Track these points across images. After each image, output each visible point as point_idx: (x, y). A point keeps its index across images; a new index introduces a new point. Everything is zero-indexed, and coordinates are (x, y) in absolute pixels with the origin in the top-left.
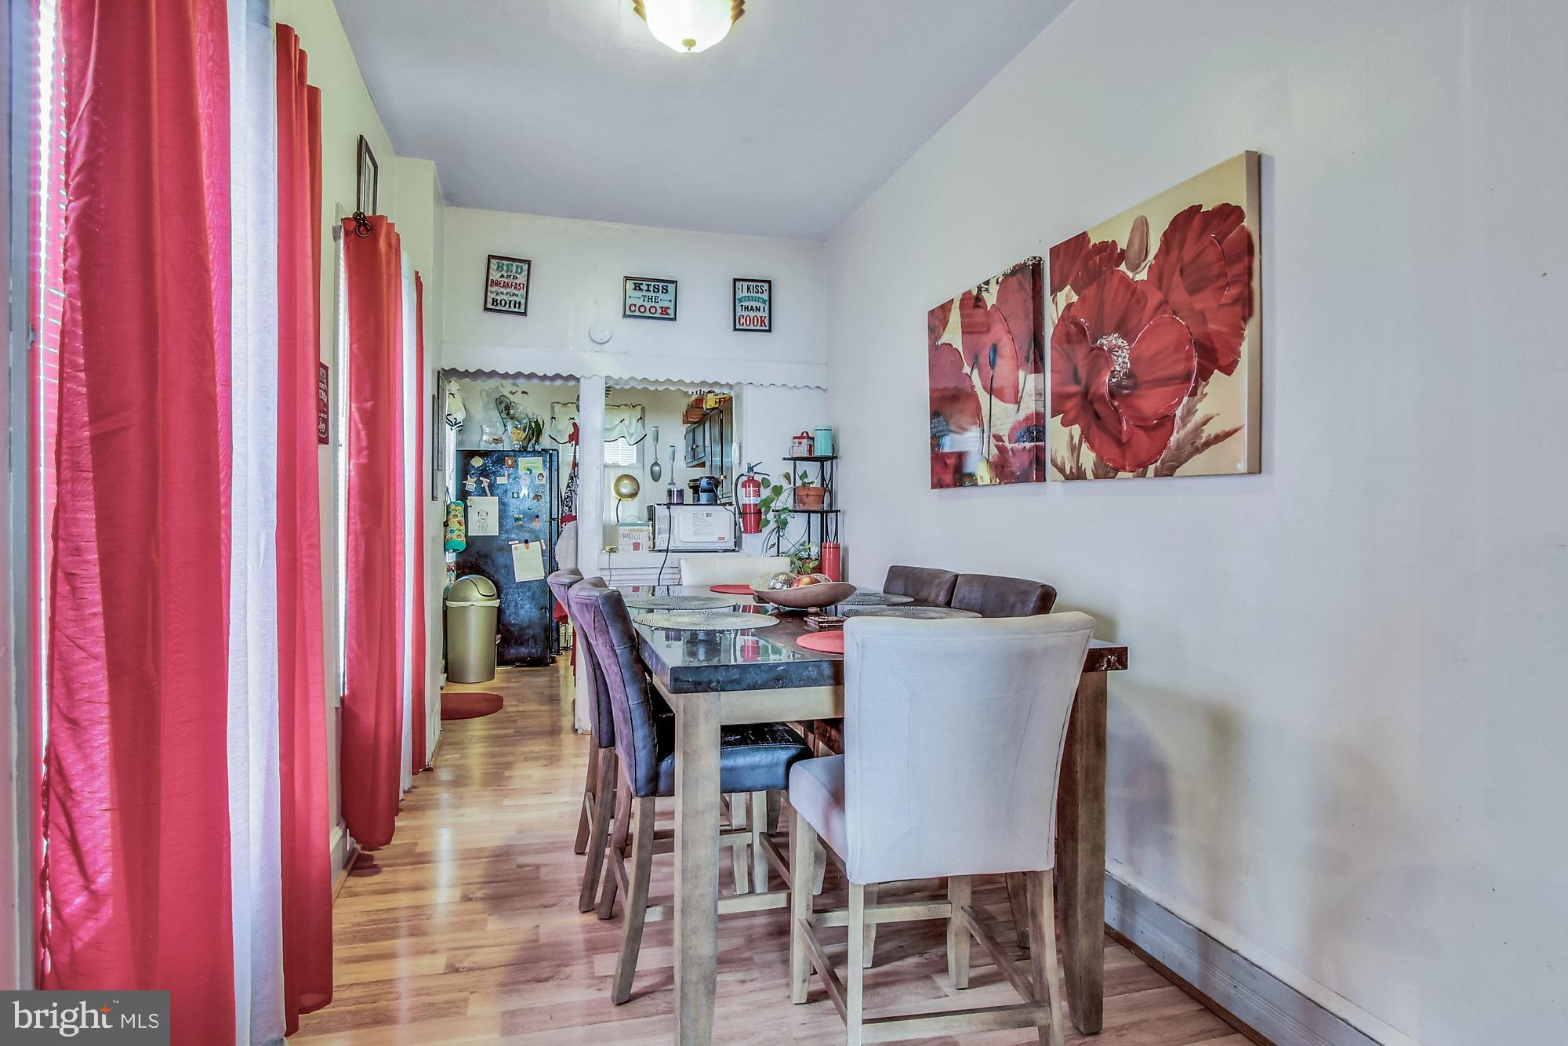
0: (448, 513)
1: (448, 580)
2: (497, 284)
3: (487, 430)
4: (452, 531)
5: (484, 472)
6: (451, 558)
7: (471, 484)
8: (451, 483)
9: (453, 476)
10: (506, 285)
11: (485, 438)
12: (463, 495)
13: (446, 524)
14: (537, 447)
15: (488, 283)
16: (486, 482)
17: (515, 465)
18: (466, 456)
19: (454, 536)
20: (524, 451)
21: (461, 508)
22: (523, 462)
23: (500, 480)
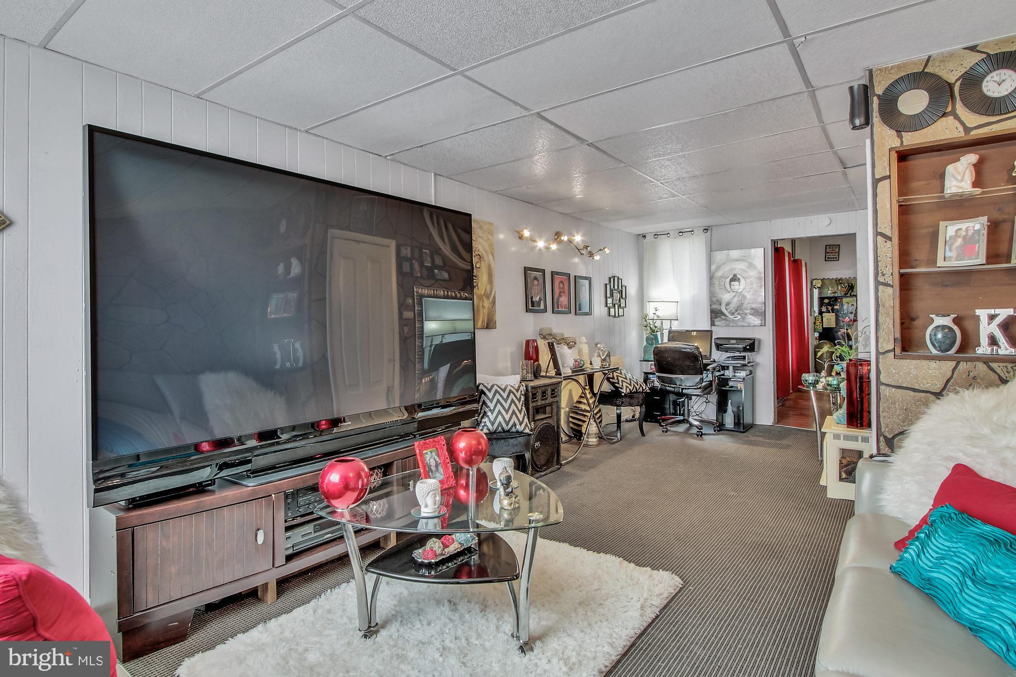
0: (815, 320)
1: (816, 342)
2: (829, 253)
3: (830, 289)
4: (817, 326)
5: (829, 304)
6: (817, 335)
7: (824, 309)
8: (816, 308)
9: (817, 306)
10: (832, 253)
11: (829, 292)
12: (821, 313)
13: (815, 323)
14: (852, 293)
15: (826, 253)
16: (830, 308)
17: (841, 302)
18: (821, 300)
19: (818, 327)
20: (845, 295)
21: (820, 318)
22: (845, 300)
23: (835, 307)
